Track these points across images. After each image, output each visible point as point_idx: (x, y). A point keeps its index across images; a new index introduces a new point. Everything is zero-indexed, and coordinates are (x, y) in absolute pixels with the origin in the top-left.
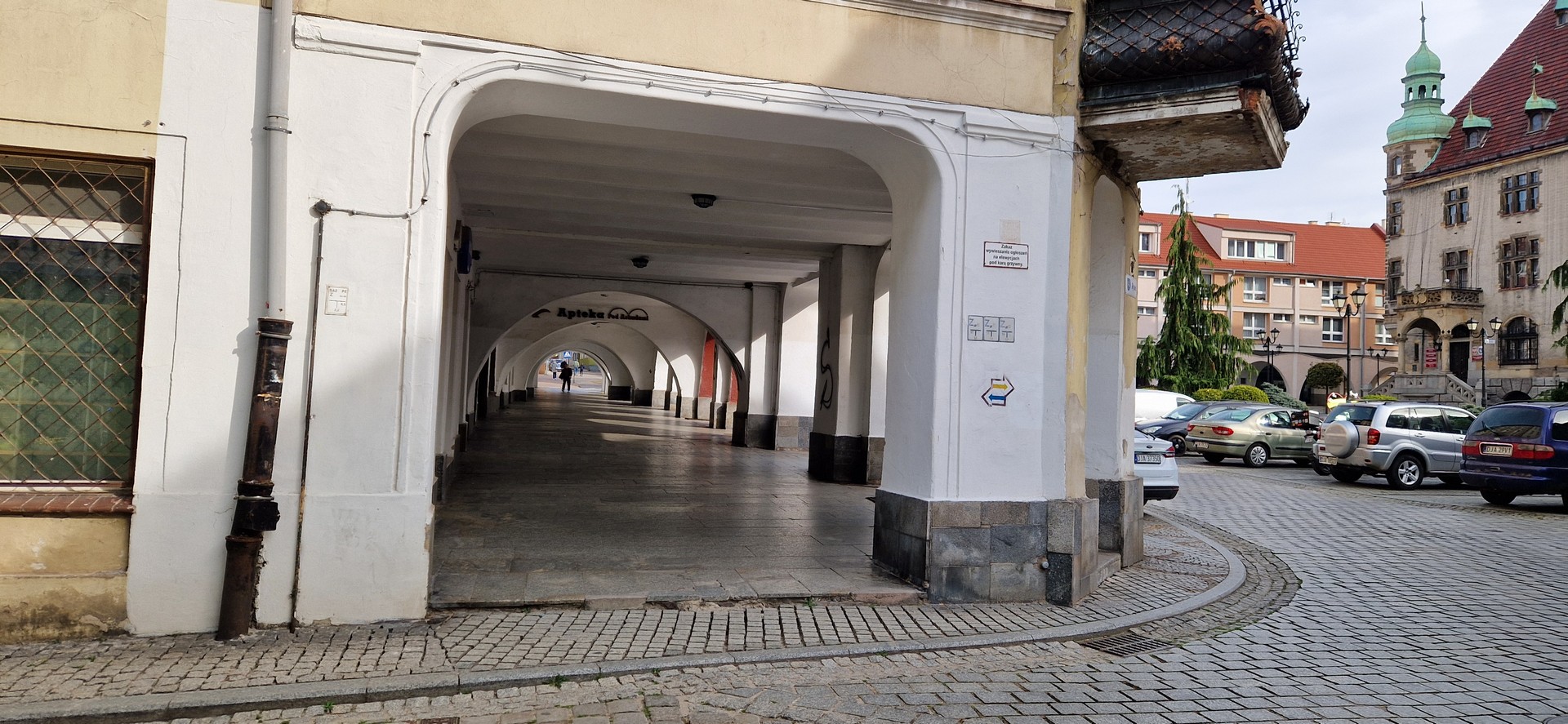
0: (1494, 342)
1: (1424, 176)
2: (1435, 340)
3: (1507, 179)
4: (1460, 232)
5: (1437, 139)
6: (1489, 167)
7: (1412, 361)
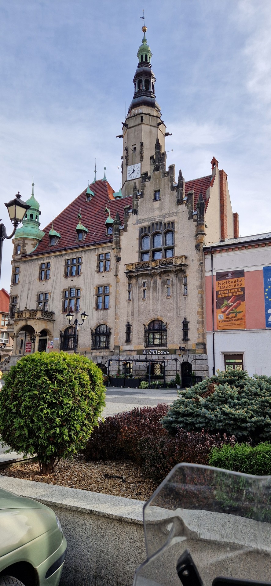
0: (58, 339)
1: (31, 255)
2: (31, 337)
3: (68, 260)
4: (45, 283)
5: (37, 239)
6: (60, 253)
7: (19, 349)
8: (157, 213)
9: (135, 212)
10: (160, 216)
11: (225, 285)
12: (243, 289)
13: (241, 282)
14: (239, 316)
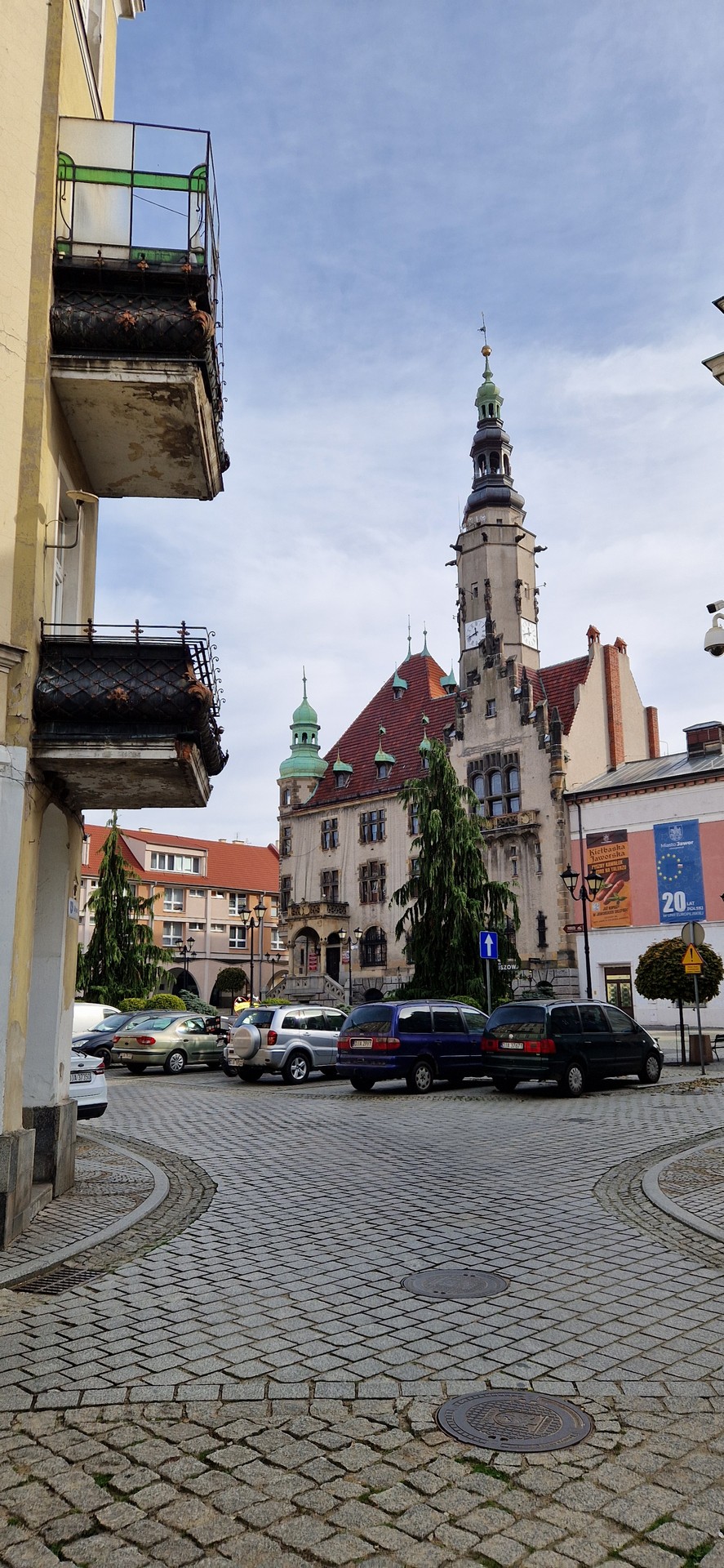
0: (357, 947)
1: (307, 807)
2: (316, 946)
3: (364, 814)
4: (332, 855)
5: (315, 778)
6: (352, 804)
7: (299, 965)
8: (492, 738)
9: (460, 736)
10: (497, 743)
11: (599, 855)
12: (626, 861)
13: (623, 850)
14: (623, 904)
